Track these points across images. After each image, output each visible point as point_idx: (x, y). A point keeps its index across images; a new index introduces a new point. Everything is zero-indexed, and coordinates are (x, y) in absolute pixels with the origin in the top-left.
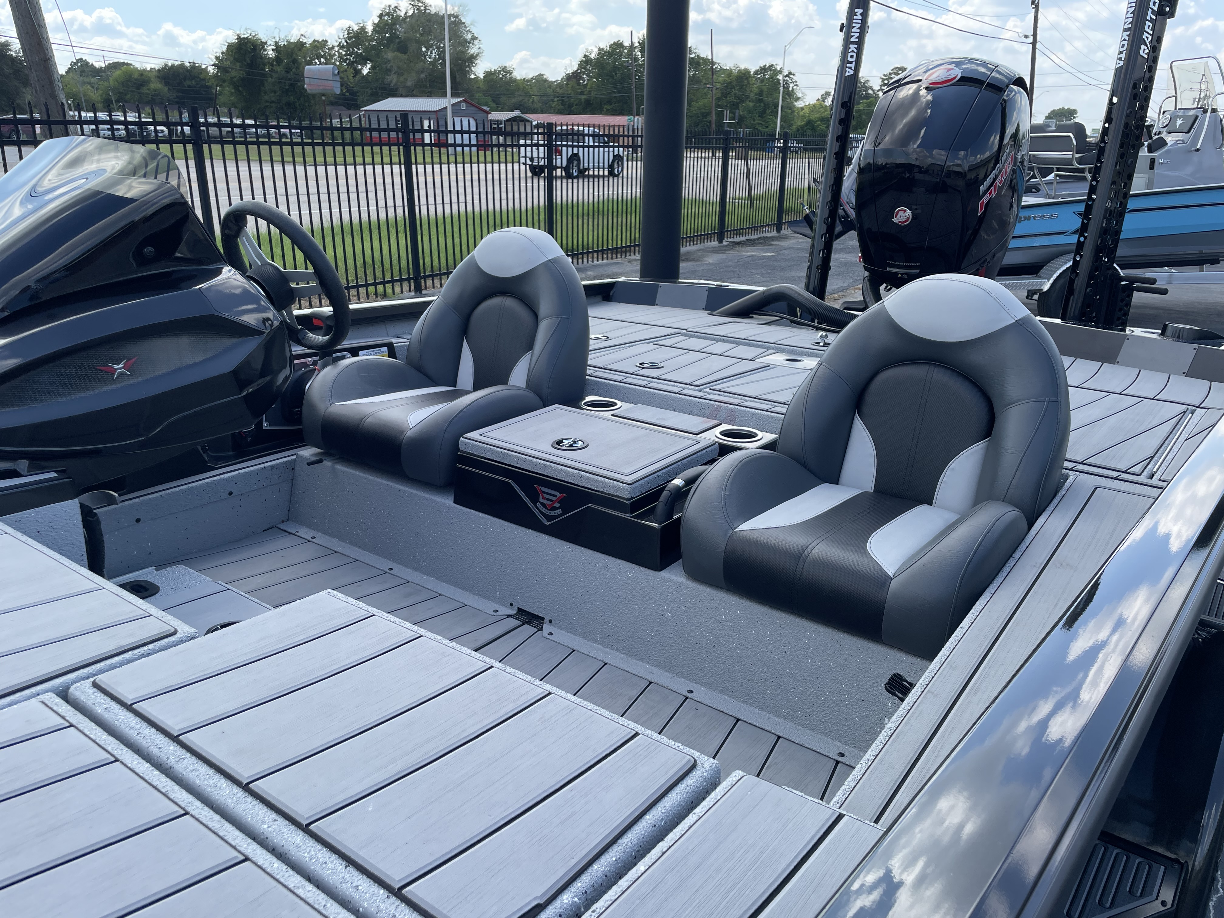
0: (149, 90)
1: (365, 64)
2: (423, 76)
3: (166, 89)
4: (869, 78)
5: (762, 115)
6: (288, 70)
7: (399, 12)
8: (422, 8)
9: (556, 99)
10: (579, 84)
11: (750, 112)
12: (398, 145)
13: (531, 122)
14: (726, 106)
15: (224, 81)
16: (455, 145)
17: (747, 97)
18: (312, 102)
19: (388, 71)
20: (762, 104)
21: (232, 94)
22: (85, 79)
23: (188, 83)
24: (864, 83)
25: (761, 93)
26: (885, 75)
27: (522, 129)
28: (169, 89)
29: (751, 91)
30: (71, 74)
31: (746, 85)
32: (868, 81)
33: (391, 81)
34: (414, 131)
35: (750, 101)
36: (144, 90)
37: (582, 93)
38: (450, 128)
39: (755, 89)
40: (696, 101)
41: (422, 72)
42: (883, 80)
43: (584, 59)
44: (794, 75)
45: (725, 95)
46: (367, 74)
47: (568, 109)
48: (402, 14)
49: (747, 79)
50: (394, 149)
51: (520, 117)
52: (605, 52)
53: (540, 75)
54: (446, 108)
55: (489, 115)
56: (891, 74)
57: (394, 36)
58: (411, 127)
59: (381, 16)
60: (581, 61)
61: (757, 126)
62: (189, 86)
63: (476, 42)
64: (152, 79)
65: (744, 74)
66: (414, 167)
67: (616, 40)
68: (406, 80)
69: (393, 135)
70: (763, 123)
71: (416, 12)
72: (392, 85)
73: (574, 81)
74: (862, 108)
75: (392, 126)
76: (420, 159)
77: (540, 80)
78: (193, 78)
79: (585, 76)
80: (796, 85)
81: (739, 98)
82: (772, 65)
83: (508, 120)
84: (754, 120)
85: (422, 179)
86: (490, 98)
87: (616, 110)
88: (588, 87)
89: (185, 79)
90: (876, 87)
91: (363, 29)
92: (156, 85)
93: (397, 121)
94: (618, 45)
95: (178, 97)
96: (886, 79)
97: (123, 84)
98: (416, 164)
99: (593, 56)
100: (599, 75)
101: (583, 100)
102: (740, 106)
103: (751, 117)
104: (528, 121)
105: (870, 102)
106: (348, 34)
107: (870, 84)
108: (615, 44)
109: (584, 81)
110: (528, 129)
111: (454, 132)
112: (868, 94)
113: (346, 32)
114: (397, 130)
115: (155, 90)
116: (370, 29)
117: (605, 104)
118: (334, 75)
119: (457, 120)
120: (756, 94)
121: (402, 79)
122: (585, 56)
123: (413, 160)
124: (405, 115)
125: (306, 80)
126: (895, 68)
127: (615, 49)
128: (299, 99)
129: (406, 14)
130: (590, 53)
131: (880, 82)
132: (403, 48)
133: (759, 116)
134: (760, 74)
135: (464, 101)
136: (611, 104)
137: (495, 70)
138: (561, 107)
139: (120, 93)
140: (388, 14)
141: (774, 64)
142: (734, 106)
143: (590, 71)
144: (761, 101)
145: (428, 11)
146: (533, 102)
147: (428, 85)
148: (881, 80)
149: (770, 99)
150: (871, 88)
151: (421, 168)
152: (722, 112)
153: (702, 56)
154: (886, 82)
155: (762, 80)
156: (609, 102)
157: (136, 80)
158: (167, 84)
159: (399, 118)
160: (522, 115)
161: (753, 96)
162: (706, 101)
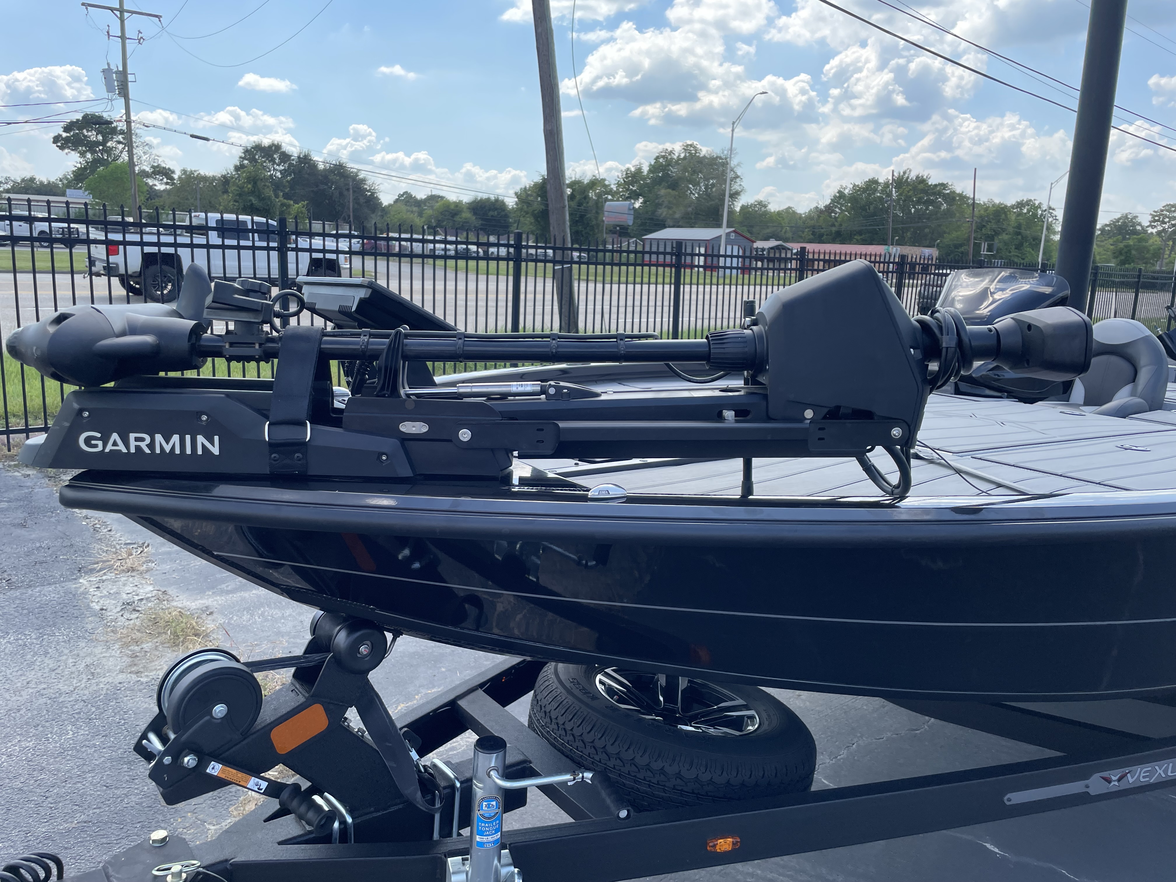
0: (461, 218)
1: (638, 199)
2: (690, 209)
3: (474, 218)
4: (1137, 215)
5: (1019, 247)
6: (580, 204)
7: (673, 155)
8: (693, 152)
9: (807, 230)
10: (831, 217)
11: (1006, 244)
12: (671, 266)
13: (792, 250)
14: (981, 238)
15: (527, 213)
16: (725, 268)
17: (1004, 230)
18: (596, 231)
19: (658, 205)
20: (1020, 237)
21: (531, 223)
22: (409, 208)
23: (491, 213)
24: (1132, 219)
25: (1019, 226)
26: (1155, 212)
27: (783, 255)
28: (476, 218)
29: (1009, 225)
30: (399, 204)
31: (1004, 220)
32: (1137, 217)
33: (662, 214)
34: (686, 254)
35: (1007, 234)
36: (457, 218)
37: (833, 225)
38: (722, 252)
39: (1013, 223)
40: (949, 233)
41: (690, 206)
42: (1154, 216)
43: (838, 195)
44: (1053, 209)
45: (981, 227)
46: (639, 208)
47: (819, 239)
48: (675, 157)
49: (1005, 213)
50: (668, 269)
51: (782, 246)
52: (860, 188)
53: (789, 208)
54: (721, 236)
55: (755, 244)
56: (1162, 211)
57: (666, 176)
58: (683, 251)
59: (657, 158)
60: (835, 196)
61: (1012, 258)
62: (492, 216)
63: (738, 180)
64: (465, 210)
65: (1002, 208)
66: (682, 286)
67: (871, 178)
68: (675, 212)
69: (668, 258)
70: (1020, 255)
71: (687, 155)
72: (662, 217)
73: (826, 214)
74: (1132, 243)
75: (669, 250)
76: (688, 280)
77: (789, 213)
78: (496, 209)
79: (837, 210)
80: (1056, 219)
81: (994, 231)
82: (1031, 200)
83: (772, 248)
84: (1010, 252)
85: (687, 297)
86: (745, 228)
87: (866, 240)
88: (839, 220)
89: (490, 210)
90: (1146, 223)
91: (639, 171)
92: (467, 215)
93: (672, 247)
94: (874, 182)
95: (482, 225)
96: (1156, 216)
97: (442, 213)
98: (684, 285)
99: (846, 192)
100: (852, 208)
101: (833, 232)
102: (996, 238)
103: (1006, 249)
104: (789, 249)
105: (1141, 238)
106: (627, 174)
107: (1139, 220)
108: (870, 181)
109: (836, 214)
110: (789, 255)
111: (725, 256)
112: (1136, 229)
113: (625, 173)
114: (672, 254)
115: (466, 219)
116: (645, 169)
117: (855, 235)
118: (630, 209)
119: (729, 248)
120: (1013, 228)
121: (671, 212)
122: (839, 192)
123: (682, 282)
124: (679, 243)
125: (606, 213)
126: (1167, 205)
127: (870, 185)
128: (585, 228)
129: (679, 156)
130: (845, 189)
131: (1150, 218)
132: (674, 185)
133: (1016, 248)
134: (1017, 208)
135: (734, 231)
136: (861, 235)
137: (752, 204)
138: (812, 236)
139: (439, 221)
140: (663, 157)
141: (1033, 199)
142: (990, 238)
143: (842, 205)
144: (1019, 234)
145: (697, 154)
146: (785, 232)
147: (693, 217)
148: (1150, 217)
149: (1028, 232)
150: (1139, 224)
151: (687, 288)
152: (980, 244)
153: (958, 192)
154: (1157, 218)
155: (1020, 214)
156: (860, 233)
157: (453, 210)
158: (475, 214)
159: (674, 246)
160: (784, 244)
161: (1011, 230)
162: (959, 233)
